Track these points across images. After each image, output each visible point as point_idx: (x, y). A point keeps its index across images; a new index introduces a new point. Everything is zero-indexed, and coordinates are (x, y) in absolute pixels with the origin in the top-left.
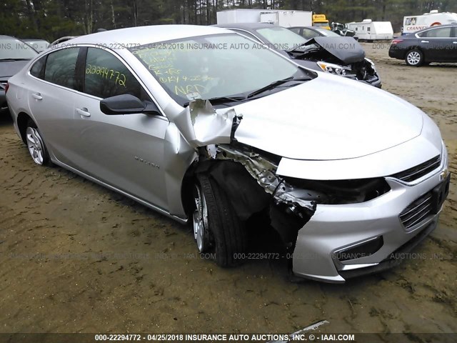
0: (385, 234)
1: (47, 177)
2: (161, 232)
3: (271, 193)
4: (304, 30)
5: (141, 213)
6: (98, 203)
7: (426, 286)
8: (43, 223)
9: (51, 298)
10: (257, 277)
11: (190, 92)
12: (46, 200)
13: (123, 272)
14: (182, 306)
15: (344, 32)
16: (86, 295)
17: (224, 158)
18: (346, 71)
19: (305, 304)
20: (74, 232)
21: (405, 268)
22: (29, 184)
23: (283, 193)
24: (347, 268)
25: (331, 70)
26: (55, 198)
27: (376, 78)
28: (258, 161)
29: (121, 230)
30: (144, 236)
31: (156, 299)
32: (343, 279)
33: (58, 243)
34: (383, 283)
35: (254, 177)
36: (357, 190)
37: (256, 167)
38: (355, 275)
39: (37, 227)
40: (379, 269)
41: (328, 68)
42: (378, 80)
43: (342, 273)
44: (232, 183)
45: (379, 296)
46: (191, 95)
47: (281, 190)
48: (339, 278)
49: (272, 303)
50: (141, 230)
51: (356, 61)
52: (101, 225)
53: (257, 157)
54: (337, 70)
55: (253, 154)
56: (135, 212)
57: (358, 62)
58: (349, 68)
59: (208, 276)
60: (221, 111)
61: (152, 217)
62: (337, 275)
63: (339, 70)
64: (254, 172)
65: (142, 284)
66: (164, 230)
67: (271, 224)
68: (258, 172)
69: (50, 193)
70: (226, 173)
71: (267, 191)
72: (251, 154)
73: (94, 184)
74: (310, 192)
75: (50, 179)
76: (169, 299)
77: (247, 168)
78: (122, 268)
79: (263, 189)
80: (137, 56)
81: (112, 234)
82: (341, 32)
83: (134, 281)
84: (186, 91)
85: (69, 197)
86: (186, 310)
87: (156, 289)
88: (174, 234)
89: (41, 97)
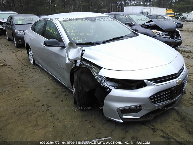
0: (142, 105)
1: (33, 69)
2: (64, 94)
3: (100, 82)
4: (158, 16)
5: (60, 86)
6: (46, 80)
7: (162, 131)
8: (24, 85)
9: (15, 112)
10: (92, 116)
11: (78, 40)
12: (28, 77)
13: (43, 107)
14: (58, 122)
15: (180, 18)
16: (27, 113)
17: (84, 66)
18: (165, 34)
19: (106, 129)
20: (33, 90)
21: (157, 122)
22: (25, 71)
23: (104, 83)
24: (124, 117)
25: (158, 34)
26: (32, 77)
27: (180, 38)
28: (95, 68)
29: (50, 91)
30: (56, 95)
31: (50, 118)
32: (122, 121)
33: (26, 93)
34: (143, 126)
35: (94, 75)
36: (133, 84)
37: (94, 71)
38: (129, 121)
39: (21, 87)
40: (141, 120)
41: (157, 33)
42: (181, 39)
43: (123, 119)
44: (84, 77)
45: (139, 132)
46: (78, 41)
47: (103, 81)
48: (121, 121)
49: (93, 126)
50: (57, 92)
51: (171, 30)
52: (44, 89)
53: (95, 67)
54: (161, 34)
55: (93, 66)
56: (58, 85)
57: (172, 31)
58: (167, 34)
59: (73, 112)
60: (79, 47)
61: (63, 87)
62: (120, 119)
63: (162, 34)
64: (94, 73)
65: (48, 112)
66: (65, 93)
67: (95, 95)
68: (95, 73)
69: (31, 75)
70: (82, 73)
71: (98, 81)
72: (92, 65)
73: (48, 73)
74: (115, 83)
75: (33, 70)
76: (55, 119)
77: (92, 71)
78: (43, 105)
79: (97, 80)
80: (62, 24)
81: (46, 92)
82: (179, 18)
83: (45, 111)
84: (76, 39)
85: (37, 77)
86: (59, 124)
87: (52, 114)
88: (68, 95)
89: (32, 38)
